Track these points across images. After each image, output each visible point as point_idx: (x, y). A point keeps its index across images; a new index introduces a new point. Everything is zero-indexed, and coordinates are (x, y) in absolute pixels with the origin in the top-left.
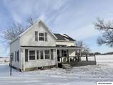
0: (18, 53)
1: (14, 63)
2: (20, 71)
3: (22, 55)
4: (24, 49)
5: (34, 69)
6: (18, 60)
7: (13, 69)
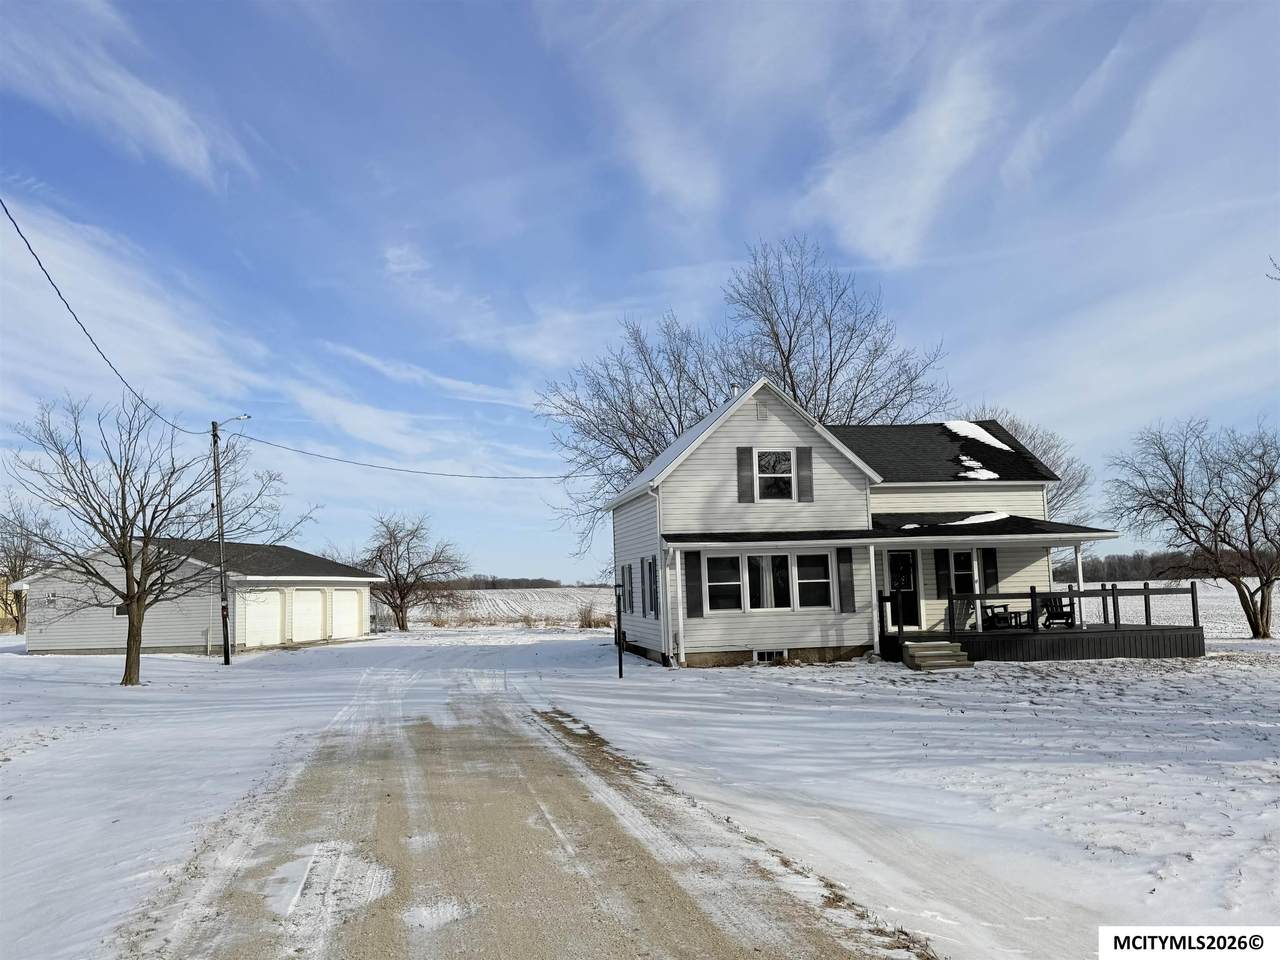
0: (653, 566)
1: (637, 627)
2: (665, 661)
3: (673, 582)
4: (677, 549)
5: (737, 658)
6: (655, 607)
7: (627, 657)
